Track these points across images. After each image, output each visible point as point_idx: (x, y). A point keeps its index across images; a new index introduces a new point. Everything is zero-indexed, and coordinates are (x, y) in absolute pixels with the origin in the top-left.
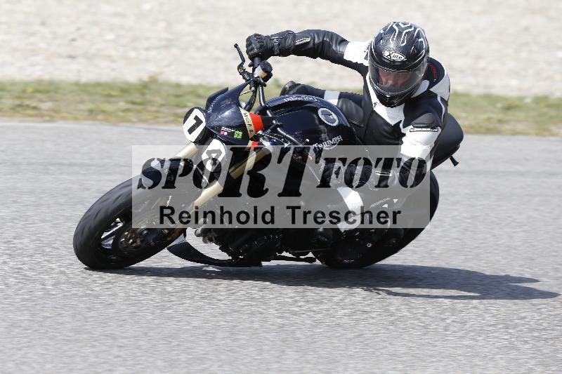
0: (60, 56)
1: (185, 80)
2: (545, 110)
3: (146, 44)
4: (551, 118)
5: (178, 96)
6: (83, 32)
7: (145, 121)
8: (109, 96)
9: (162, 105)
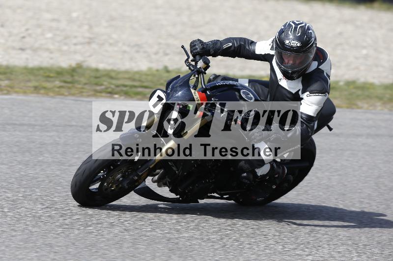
0: (14, 48)
1: (101, 66)
2: (354, 90)
3: (75, 41)
4: (358, 96)
5: (96, 78)
6: (30, 32)
7: (73, 95)
8: (48, 77)
9: (86, 84)
